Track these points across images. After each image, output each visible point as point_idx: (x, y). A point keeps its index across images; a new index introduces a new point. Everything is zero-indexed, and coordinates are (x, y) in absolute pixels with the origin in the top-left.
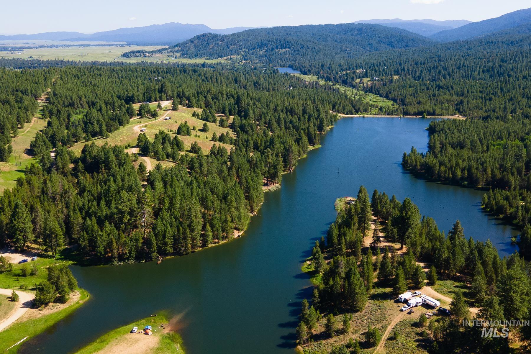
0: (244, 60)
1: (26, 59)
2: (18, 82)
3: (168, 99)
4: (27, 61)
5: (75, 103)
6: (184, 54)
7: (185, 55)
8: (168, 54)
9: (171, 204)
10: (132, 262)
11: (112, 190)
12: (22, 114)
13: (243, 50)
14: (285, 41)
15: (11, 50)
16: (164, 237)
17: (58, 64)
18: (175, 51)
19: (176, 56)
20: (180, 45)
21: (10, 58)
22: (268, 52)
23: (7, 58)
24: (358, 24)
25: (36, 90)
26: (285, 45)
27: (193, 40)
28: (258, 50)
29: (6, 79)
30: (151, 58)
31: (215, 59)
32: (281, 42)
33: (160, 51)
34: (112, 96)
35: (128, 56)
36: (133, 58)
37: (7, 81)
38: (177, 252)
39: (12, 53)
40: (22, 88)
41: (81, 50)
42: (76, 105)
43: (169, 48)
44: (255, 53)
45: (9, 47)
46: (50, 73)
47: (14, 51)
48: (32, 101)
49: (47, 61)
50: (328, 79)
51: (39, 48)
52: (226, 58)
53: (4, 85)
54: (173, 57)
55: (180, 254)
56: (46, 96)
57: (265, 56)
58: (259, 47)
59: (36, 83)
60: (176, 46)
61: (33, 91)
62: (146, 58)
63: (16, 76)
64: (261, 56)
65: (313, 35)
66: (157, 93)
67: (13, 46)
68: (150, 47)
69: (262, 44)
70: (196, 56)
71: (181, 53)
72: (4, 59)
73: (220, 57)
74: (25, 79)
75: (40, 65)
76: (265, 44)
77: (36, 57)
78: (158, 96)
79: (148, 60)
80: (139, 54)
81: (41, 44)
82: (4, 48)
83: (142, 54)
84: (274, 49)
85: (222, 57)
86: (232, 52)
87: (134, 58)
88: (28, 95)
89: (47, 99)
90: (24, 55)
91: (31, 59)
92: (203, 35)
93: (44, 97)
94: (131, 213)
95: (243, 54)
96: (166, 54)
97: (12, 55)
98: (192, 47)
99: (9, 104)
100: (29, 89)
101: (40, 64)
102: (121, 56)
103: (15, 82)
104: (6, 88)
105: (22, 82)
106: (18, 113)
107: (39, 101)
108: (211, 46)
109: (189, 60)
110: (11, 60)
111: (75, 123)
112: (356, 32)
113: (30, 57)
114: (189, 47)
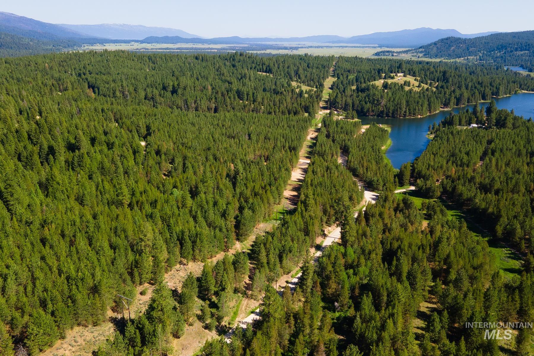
0: (480, 60)
3: (402, 73)
5: (351, 71)
6: (427, 55)
8: (412, 54)
9: (394, 100)
10: (376, 117)
11: (371, 94)
13: (482, 52)
14: (526, 44)
15: (290, 49)
16: (389, 109)
18: (419, 52)
19: (419, 56)
20: (425, 47)
21: (292, 54)
22: (506, 54)
26: (525, 48)
27: (437, 43)
28: (496, 52)
30: (397, 57)
31: (453, 59)
32: (522, 45)
33: (405, 52)
34: (370, 69)
35: (379, 54)
36: (382, 56)
38: (393, 116)
39: (291, 51)
41: (341, 50)
43: (414, 50)
44: (493, 55)
45: (288, 47)
47: (292, 49)
51: (309, 48)
52: (463, 58)
54: (417, 56)
55: (394, 117)
56: (333, 69)
57: (502, 57)
58: (498, 49)
60: (421, 48)
61: (327, 65)
62: (393, 57)
64: (497, 57)
66: (396, 68)
67: (290, 46)
68: (399, 49)
69: (502, 47)
71: (424, 53)
73: (458, 57)
76: (505, 46)
78: (396, 70)
80: (388, 53)
82: (284, 47)
83: (391, 54)
84: (513, 51)
85: (460, 57)
86: (471, 54)
92: (447, 39)
94: (378, 101)
95: (481, 55)
96: (410, 55)
98: (435, 49)
102: (374, 54)
108: (453, 48)
109: (430, 59)
114: (432, 49)
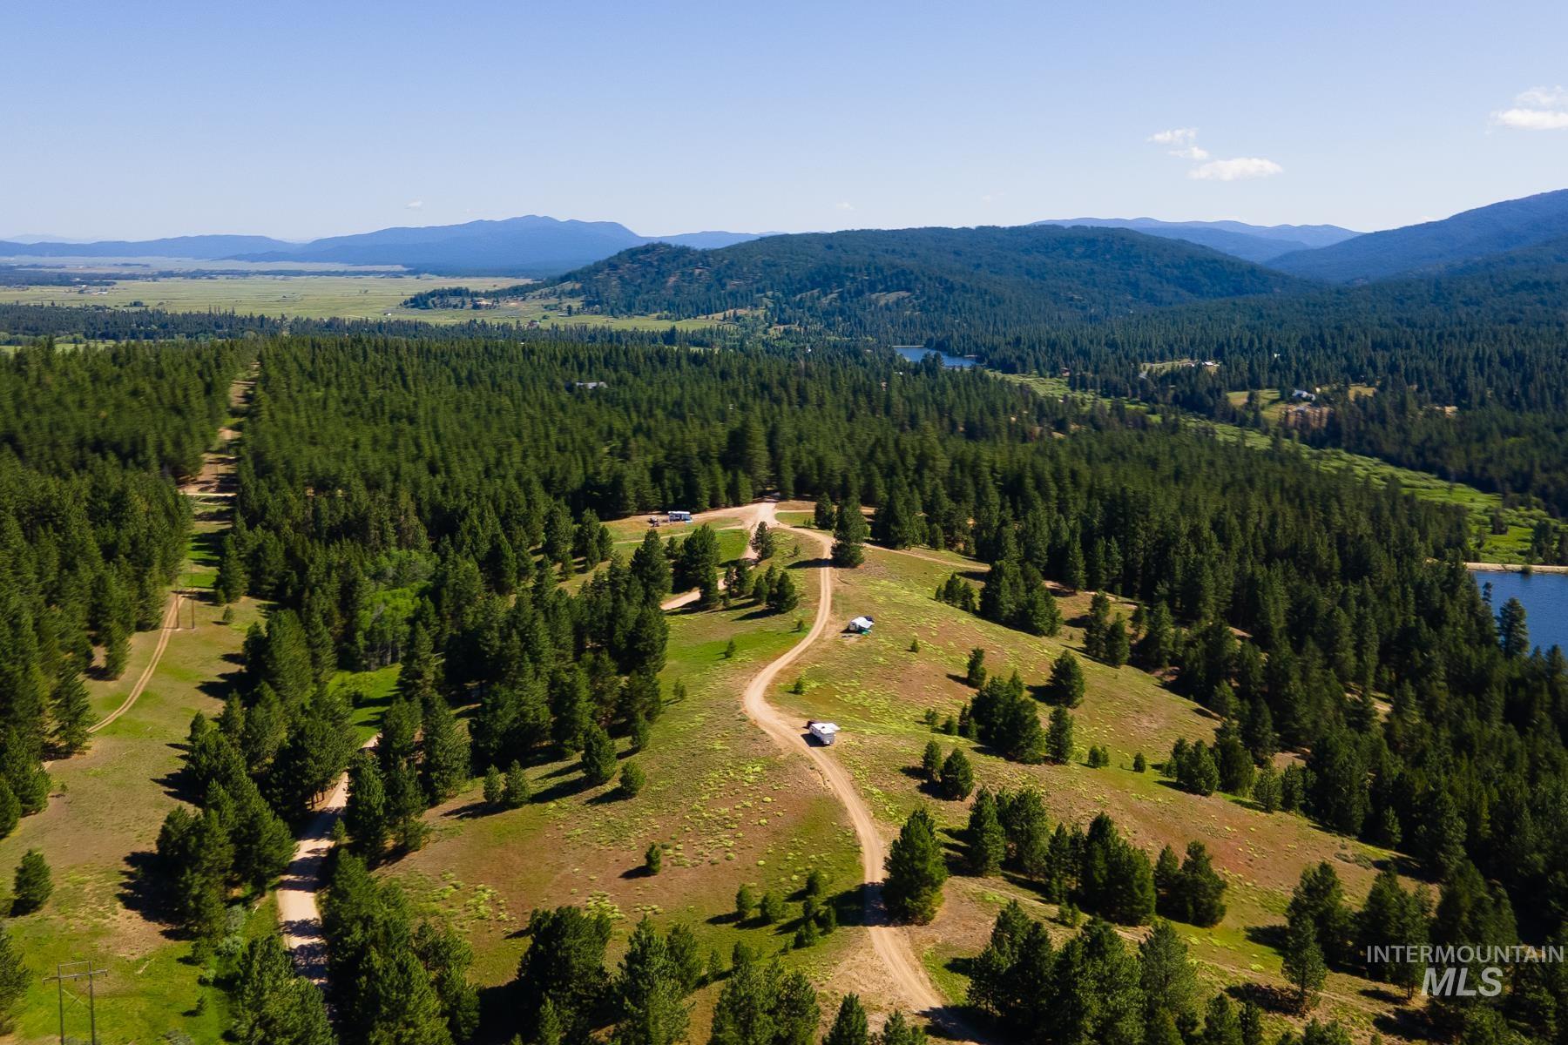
0: (779, 323)
1: (121, 308)
2: (101, 403)
4: (127, 315)
5: (373, 523)
6: (594, 302)
7: (595, 304)
8: (544, 302)
12: (119, 590)
13: (770, 293)
14: (895, 271)
15: (79, 283)
17: (218, 326)
18: (563, 292)
19: (569, 307)
20: (579, 276)
21: (76, 305)
22: (845, 300)
23: (67, 304)
24: (1074, 227)
25: (177, 444)
26: (895, 281)
27: (616, 261)
28: (815, 293)
29: (56, 389)
30: (494, 313)
31: (689, 317)
32: (882, 271)
33: (516, 292)
35: (425, 304)
36: (439, 311)
37: (58, 401)
39: (81, 292)
40: (120, 431)
41: (279, 287)
42: (373, 532)
43: (547, 285)
44: (809, 304)
45: (76, 275)
46: (222, 362)
47: (88, 284)
48: (163, 501)
49: (185, 316)
50: (1109, 390)
51: (161, 279)
52: (720, 316)
53: (46, 419)
54: (561, 310)
56: (222, 469)
57: (842, 313)
58: (816, 283)
59: (179, 412)
60: (566, 278)
61: (169, 448)
62: (479, 313)
63: (95, 378)
64: (826, 313)
65: (957, 253)
66: (717, 470)
67: (88, 271)
69: (826, 279)
70: (630, 310)
71: (583, 298)
72: (57, 308)
73: (702, 312)
74: (130, 387)
75: (164, 326)
76: (836, 276)
77: (152, 305)
78: (722, 485)
79: (493, 319)
80: (459, 299)
81: (166, 268)
82: (60, 276)
83: (468, 300)
84: (862, 291)
85: (709, 311)
86: (737, 299)
87: (444, 311)
88: (145, 466)
89: (226, 483)
90: (115, 298)
91: (137, 309)
93: (210, 471)
95: (772, 305)
96: (538, 302)
97: (81, 296)
98: (615, 282)
99: (57, 529)
100: (151, 440)
101: (166, 324)
102: (406, 303)
103: (90, 403)
104: (51, 432)
105: (119, 406)
106: (99, 586)
107: (192, 491)
108: (672, 280)
109: (611, 319)
110: (78, 311)
111: (382, 633)
112: (1079, 250)
113: (136, 304)
114: (606, 284)
